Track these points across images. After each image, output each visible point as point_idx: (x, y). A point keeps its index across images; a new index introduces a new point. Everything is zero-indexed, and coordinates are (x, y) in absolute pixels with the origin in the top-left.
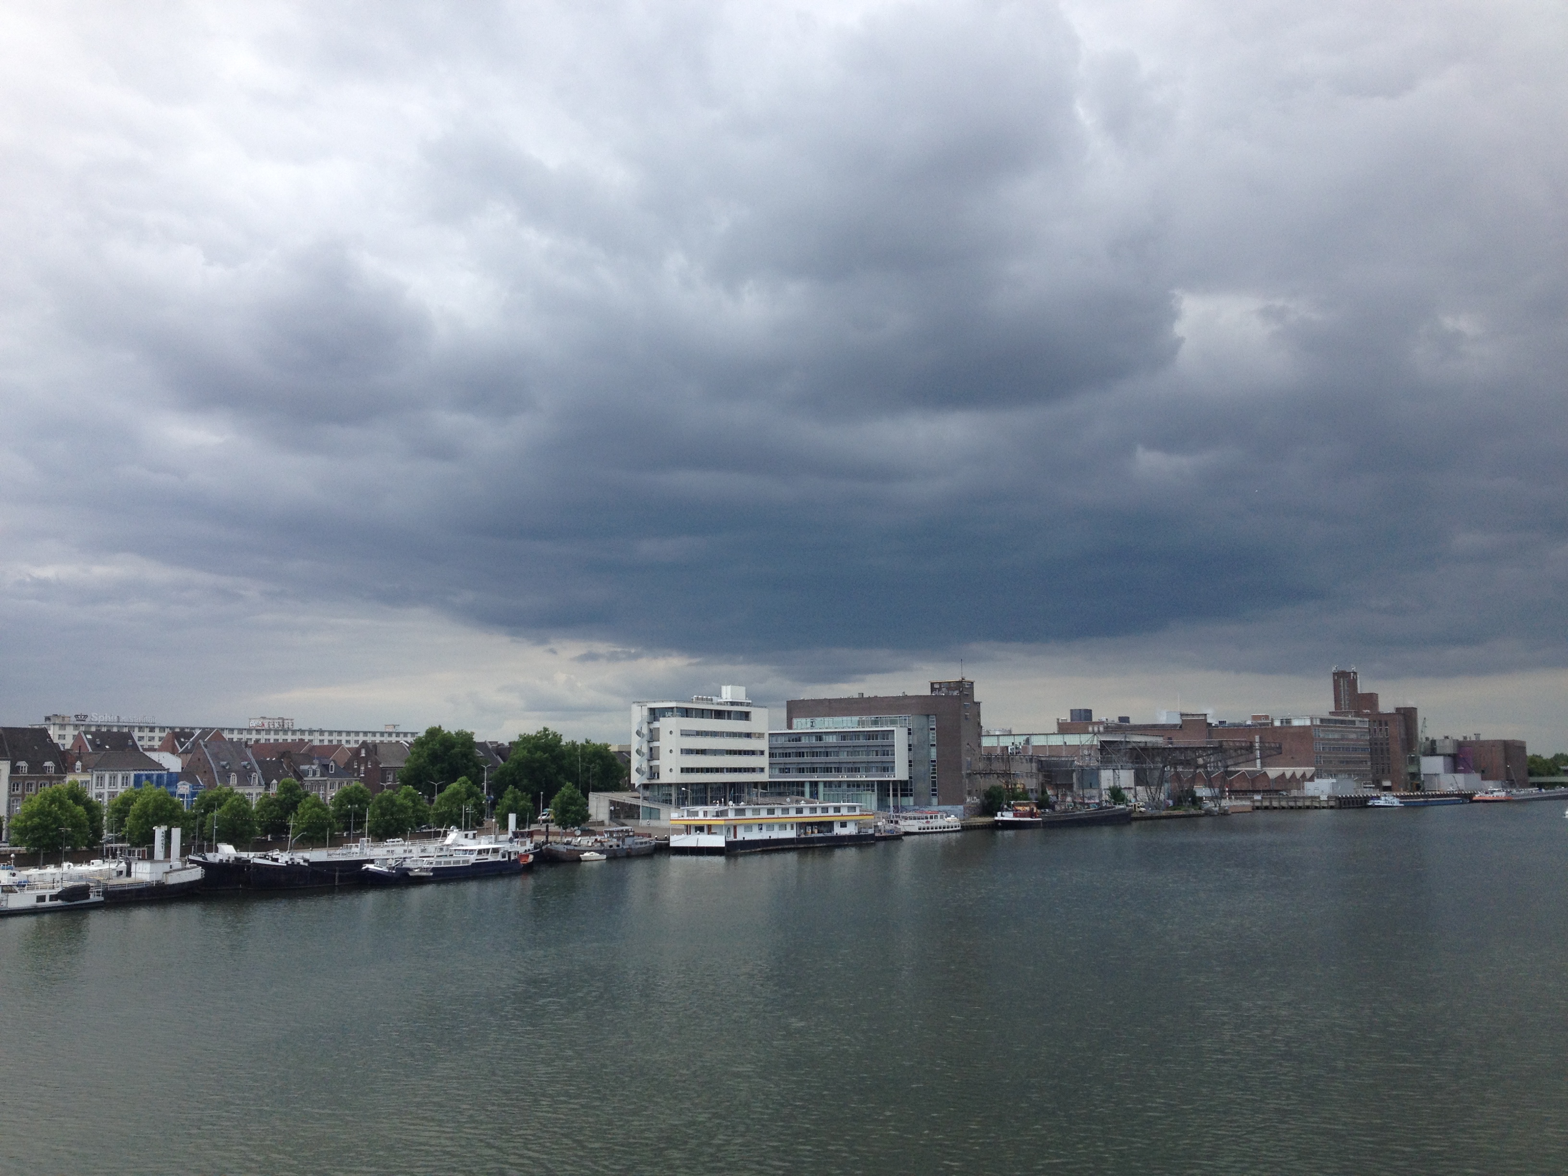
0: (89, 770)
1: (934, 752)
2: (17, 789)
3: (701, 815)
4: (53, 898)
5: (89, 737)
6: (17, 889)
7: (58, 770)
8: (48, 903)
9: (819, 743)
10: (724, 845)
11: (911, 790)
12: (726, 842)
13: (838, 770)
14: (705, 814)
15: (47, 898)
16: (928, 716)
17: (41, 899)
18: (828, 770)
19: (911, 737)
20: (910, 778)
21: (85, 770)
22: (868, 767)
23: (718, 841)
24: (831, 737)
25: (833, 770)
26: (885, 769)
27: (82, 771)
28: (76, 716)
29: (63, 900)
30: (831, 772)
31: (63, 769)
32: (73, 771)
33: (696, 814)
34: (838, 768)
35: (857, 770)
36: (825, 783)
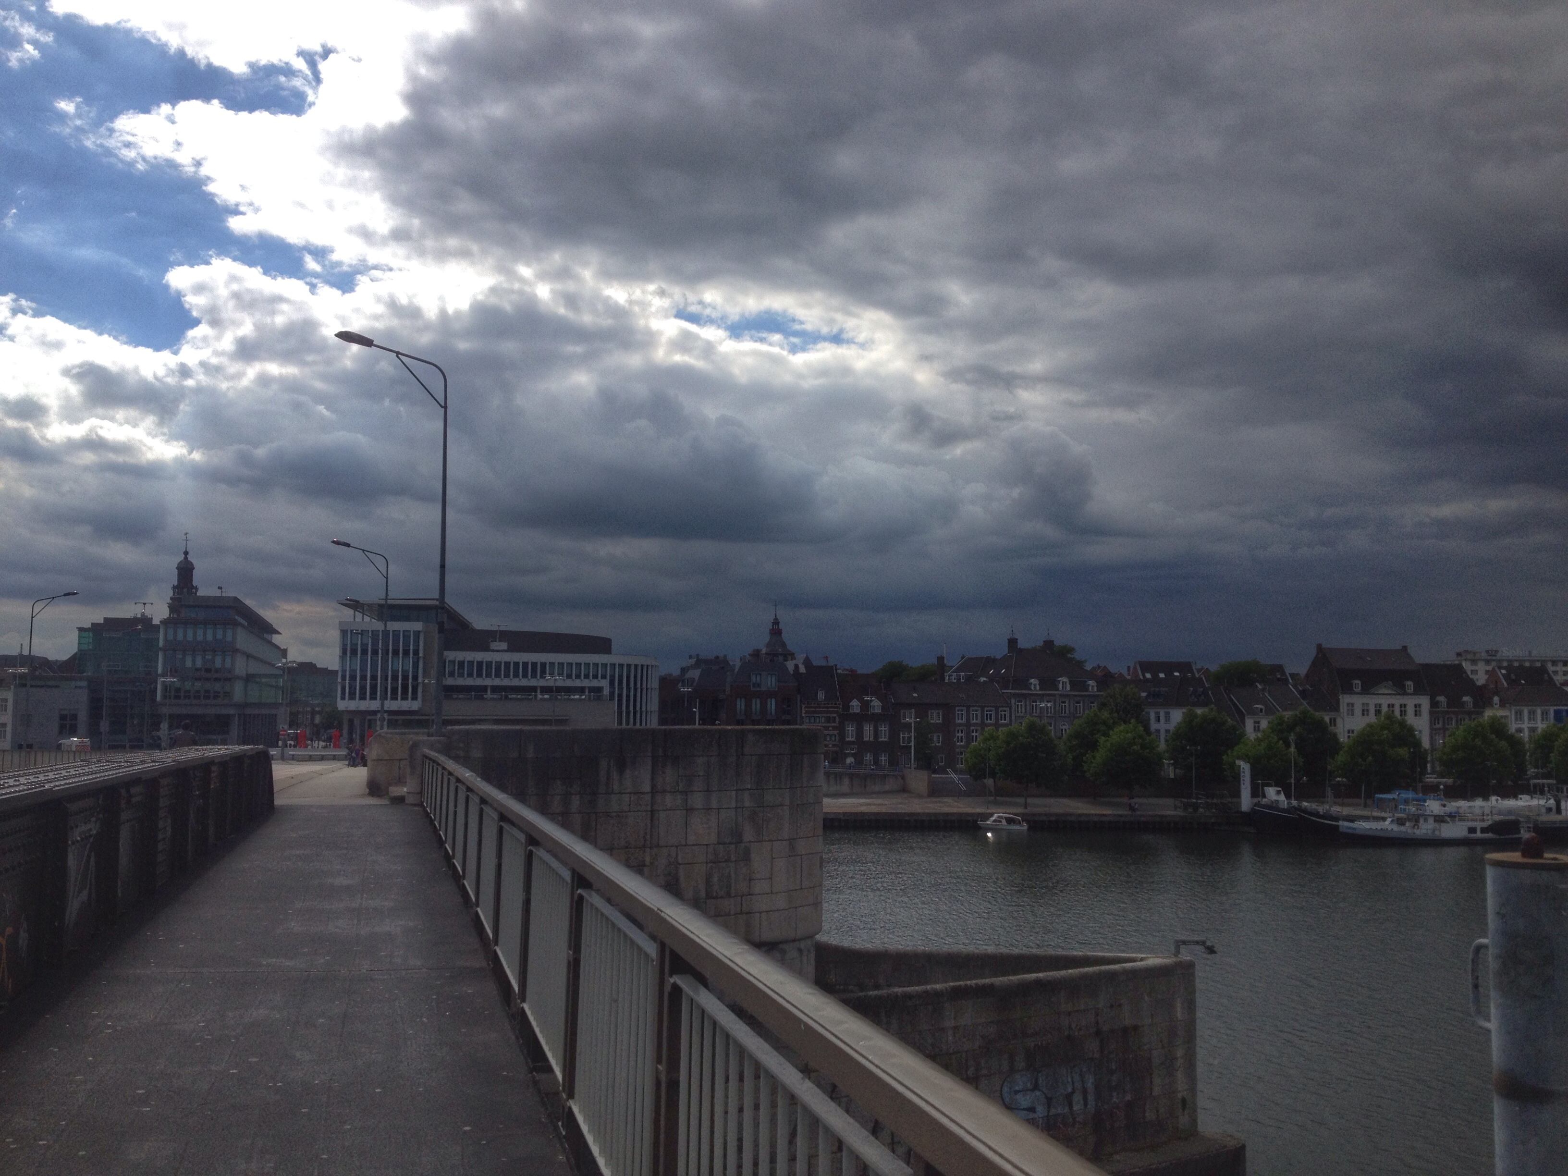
0: (1507, 705)
2: (1438, 723)
4: (1483, 830)
5: (1504, 672)
6: (1448, 819)
7: (1476, 704)
8: (1478, 835)
15: (1479, 831)
17: (1472, 830)
21: (1503, 704)
27: (1500, 706)
28: (1487, 652)
29: (1493, 833)
31: (1481, 704)
32: (1490, 705)
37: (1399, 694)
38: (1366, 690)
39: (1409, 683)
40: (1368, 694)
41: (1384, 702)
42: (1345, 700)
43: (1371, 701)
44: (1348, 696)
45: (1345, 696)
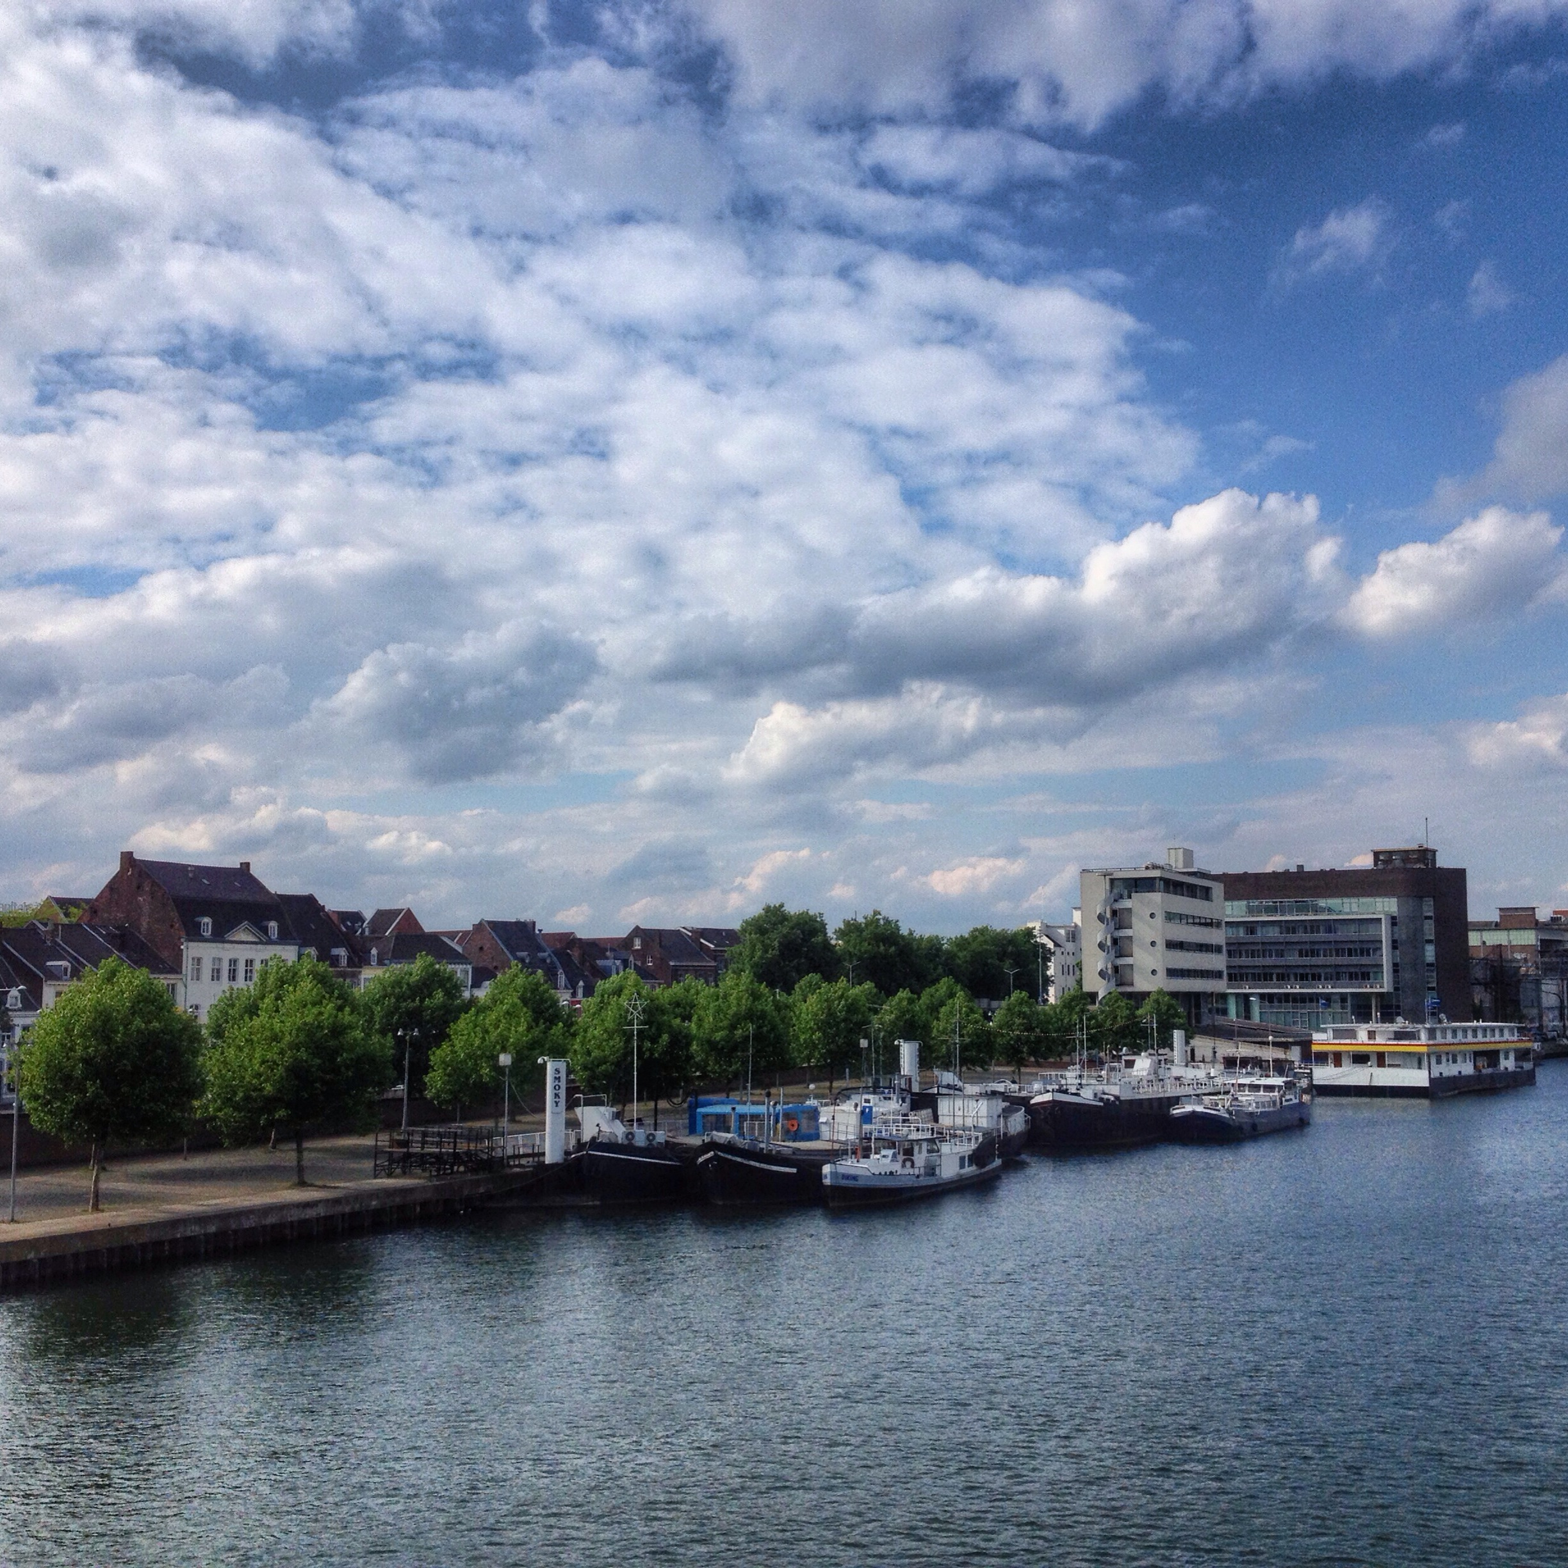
1: (1430, 953)
3: (1362, 1036)
7: (350, 961)
8: (965, 1169)
9: (1250, 938)
10: (1427, 1085)
11: (1398, 1007)
12: (1431, 1080)
13: (1282, 977)
14: (1372, 1035)
15: (967, 1161)
16: (1421, 898)
17: (962, 1161)
18: (1263, 976)
19: (1396, 929)
20: (1396, 989)
22: (1336, 974)
23: (1418, 1078)
24: (1271, 929)
25: (1274, 977)
26: (1365, 976)
27: (378, 964)
30: (1271, 979)
31: (356, 960)
32: (368, 963)
33: (1352, 1034)
34: (1283, 975)
35: (1316, 977)
36: (1262, 996)
37: (261, 943)
38: (219, 936)
39: (273, 925)
40: (224, 942)
41: (242, 953)
42: (191, 950)
43: (225, 952)
44: (196, 944)
45: (191, 944)
